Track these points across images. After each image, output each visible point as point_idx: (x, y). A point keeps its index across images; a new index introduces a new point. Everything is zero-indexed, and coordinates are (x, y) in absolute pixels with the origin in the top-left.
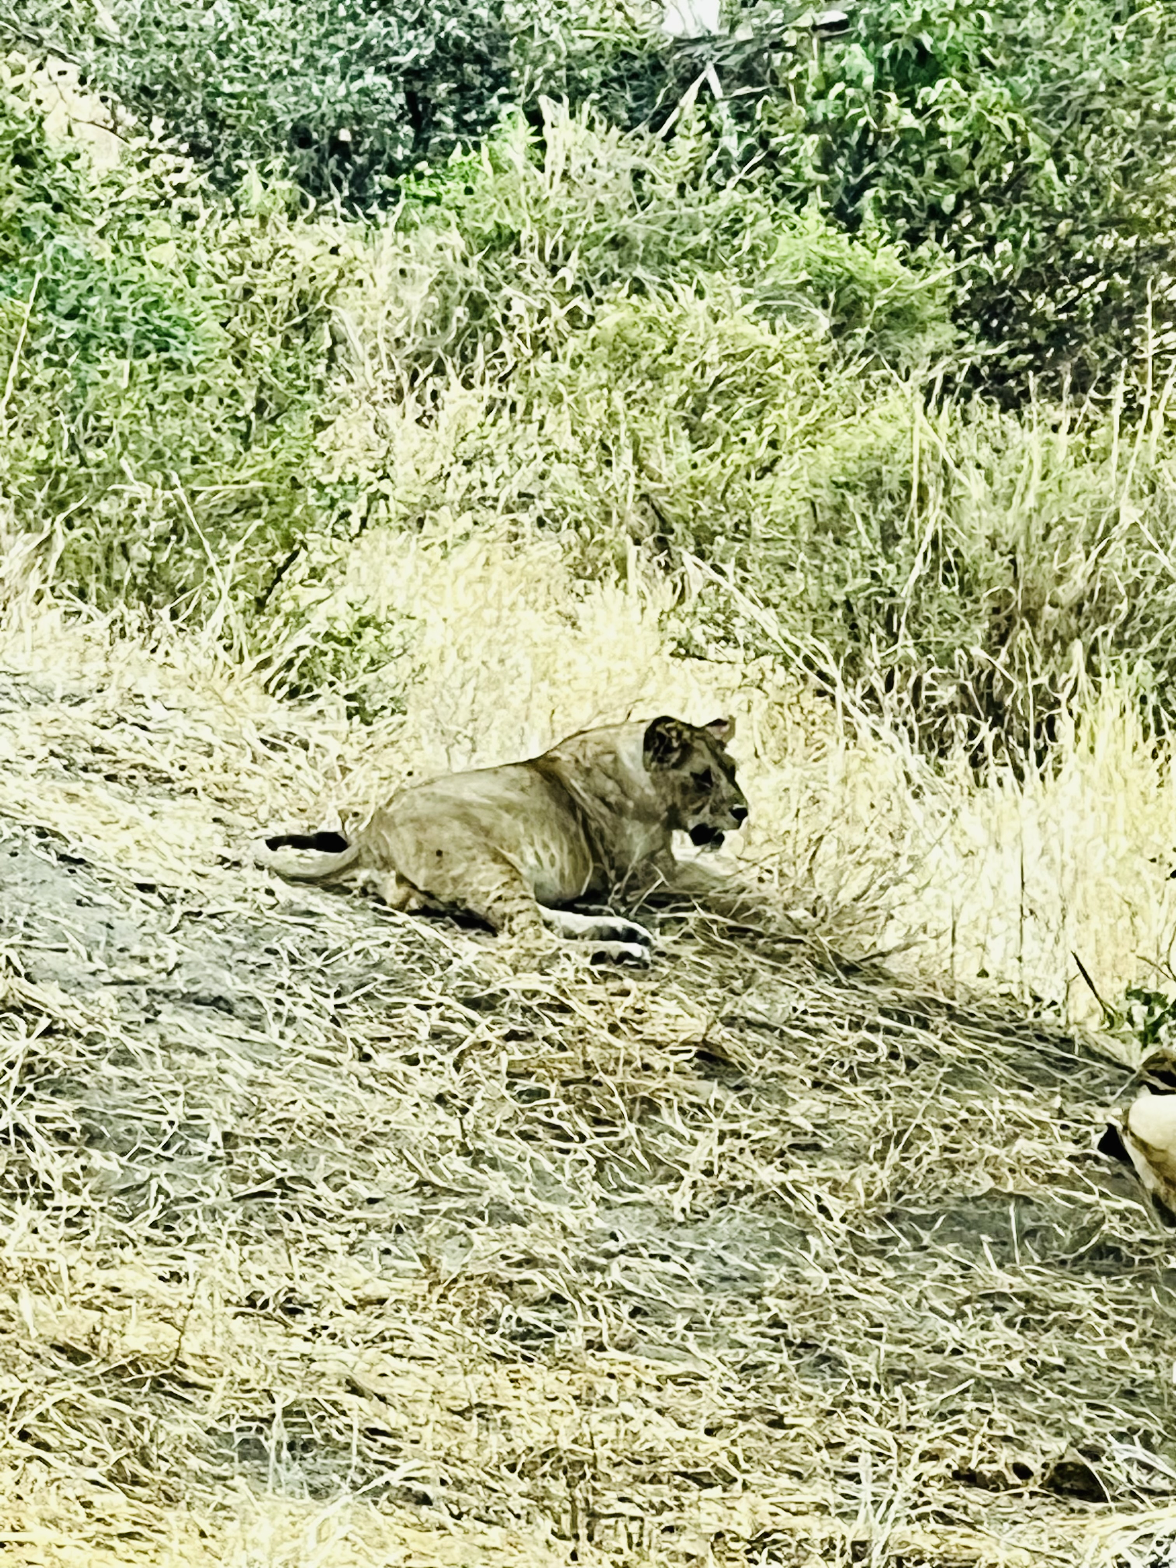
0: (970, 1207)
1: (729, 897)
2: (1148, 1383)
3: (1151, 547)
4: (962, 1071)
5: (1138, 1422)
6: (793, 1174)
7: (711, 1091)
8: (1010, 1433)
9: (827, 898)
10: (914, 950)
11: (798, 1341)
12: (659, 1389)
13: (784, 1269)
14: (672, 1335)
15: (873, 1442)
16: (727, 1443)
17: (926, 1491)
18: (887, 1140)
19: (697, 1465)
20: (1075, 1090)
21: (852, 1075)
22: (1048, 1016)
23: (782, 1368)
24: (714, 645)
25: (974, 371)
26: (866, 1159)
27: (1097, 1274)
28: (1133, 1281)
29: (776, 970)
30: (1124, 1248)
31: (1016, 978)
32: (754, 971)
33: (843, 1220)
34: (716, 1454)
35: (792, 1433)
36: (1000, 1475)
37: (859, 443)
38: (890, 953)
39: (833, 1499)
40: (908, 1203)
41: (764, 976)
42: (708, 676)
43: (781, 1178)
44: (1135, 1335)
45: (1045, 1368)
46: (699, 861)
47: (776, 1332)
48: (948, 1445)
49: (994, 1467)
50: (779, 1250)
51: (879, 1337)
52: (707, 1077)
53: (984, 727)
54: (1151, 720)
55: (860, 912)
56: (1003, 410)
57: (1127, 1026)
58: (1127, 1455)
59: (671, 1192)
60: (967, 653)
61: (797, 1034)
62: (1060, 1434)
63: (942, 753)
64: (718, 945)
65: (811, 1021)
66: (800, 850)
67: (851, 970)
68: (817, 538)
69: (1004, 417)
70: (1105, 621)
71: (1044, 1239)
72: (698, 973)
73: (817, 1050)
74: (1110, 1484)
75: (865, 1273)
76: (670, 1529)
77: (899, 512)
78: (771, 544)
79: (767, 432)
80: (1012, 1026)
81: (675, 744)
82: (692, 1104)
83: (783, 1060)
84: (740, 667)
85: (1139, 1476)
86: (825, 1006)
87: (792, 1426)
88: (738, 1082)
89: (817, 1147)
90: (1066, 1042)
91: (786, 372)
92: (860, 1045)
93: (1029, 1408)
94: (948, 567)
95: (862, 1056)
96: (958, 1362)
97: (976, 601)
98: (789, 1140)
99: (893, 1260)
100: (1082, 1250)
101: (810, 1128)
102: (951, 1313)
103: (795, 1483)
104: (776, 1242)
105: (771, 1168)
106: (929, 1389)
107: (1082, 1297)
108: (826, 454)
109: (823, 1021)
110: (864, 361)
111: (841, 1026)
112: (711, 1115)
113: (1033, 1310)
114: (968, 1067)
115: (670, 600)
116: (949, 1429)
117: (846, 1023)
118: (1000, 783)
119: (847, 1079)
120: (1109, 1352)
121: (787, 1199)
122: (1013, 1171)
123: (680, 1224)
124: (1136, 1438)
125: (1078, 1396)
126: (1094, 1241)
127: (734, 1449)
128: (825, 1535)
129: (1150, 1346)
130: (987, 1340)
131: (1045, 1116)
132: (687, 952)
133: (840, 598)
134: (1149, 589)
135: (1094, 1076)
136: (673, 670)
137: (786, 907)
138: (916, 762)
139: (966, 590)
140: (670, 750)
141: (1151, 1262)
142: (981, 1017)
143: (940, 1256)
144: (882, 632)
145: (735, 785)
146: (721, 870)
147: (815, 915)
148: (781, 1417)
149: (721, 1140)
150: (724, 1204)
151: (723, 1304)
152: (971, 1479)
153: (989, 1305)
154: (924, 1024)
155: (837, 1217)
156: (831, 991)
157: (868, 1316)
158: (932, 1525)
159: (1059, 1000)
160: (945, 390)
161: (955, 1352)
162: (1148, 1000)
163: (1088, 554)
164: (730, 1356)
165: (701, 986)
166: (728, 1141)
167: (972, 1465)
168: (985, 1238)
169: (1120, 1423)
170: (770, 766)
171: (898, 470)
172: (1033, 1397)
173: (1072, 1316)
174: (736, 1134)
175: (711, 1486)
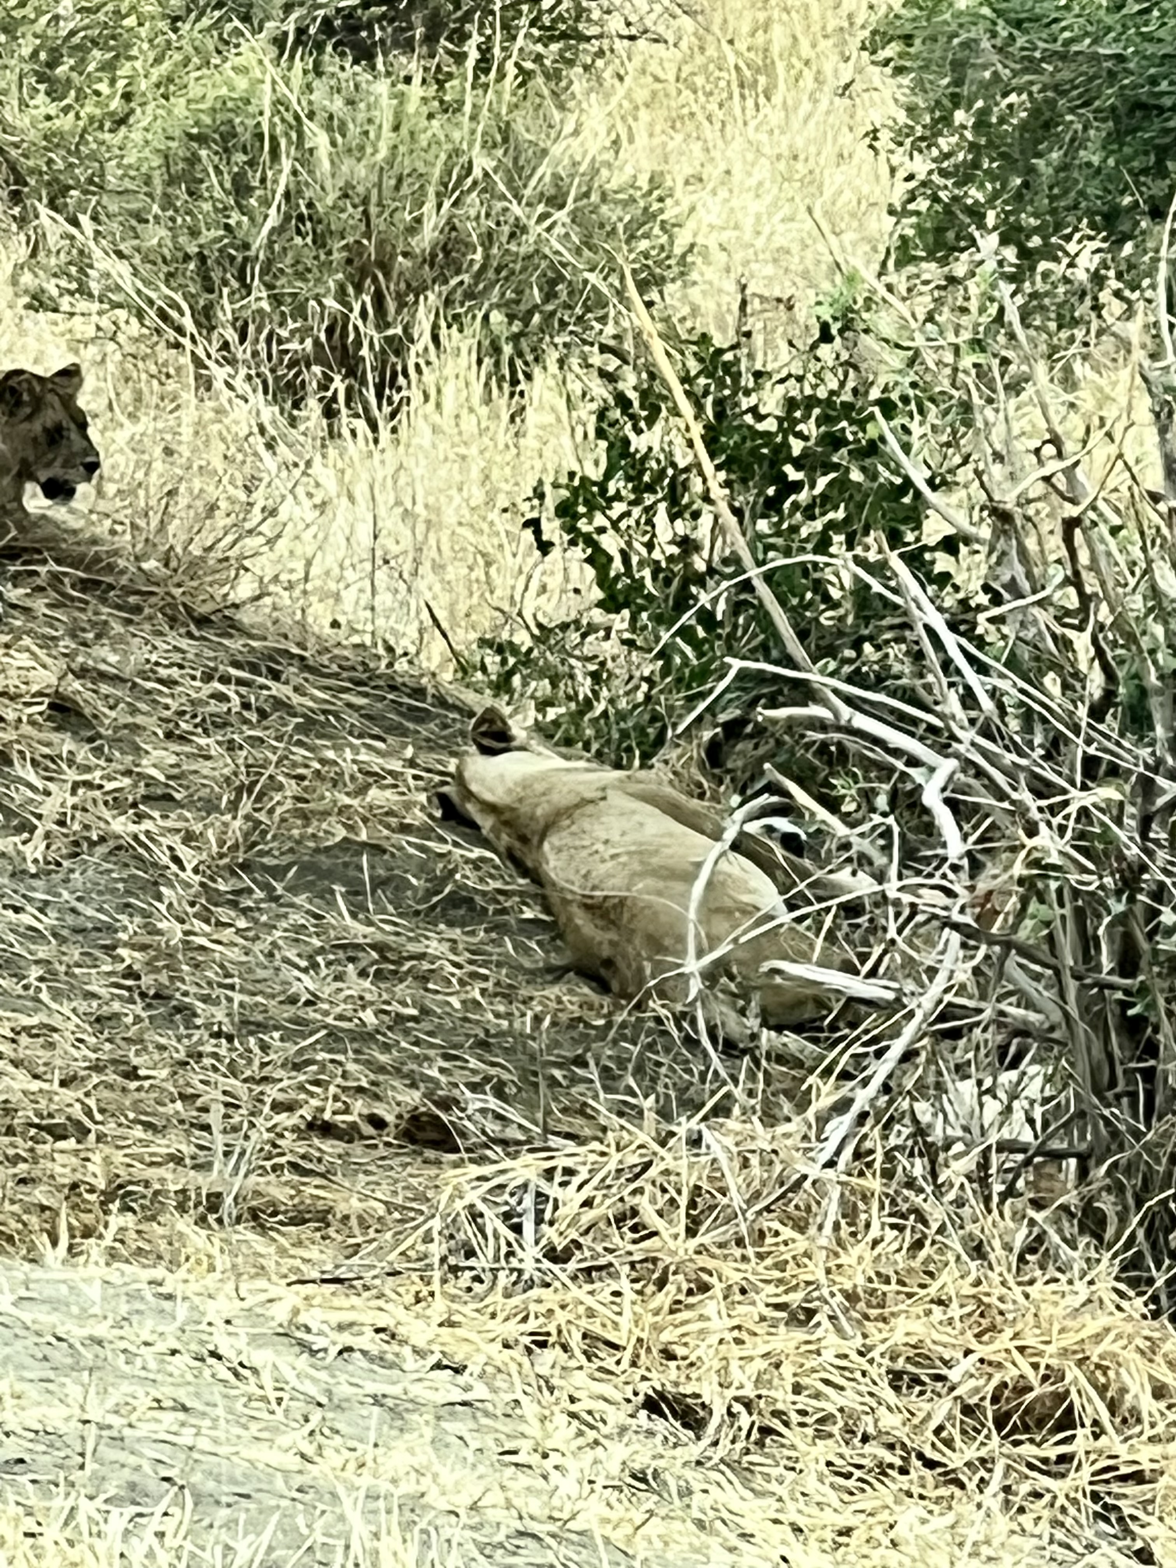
0: (323, 858)
1: (83, 548)
2: (501, 1034)
3: (503, 197)
4: (315, 722)
5: (493, 1071)
6: (147, 825)
7: (66, 744)
8: (364, 1083)
9: (179, 550)
10: (267, 600)
11: (152, 992)
12: (14, 1041)
13: (138, 920)
14: (26, 987)
15: (225, 1093)
16: (80, 1094)
17: (279, 1142)
18: (239, 790)
19: (51, 1116)
20: (428, 740)
21: (206, 727)
22: (401, 666)
23: (138, 1019)
24: (67, 298)
25: (327, 22)
26: (217, 809)
27: (451, 924)
28: (486, 931)
29: (129, 622)
30: (478, 899)
31: (369, 628)
32: (106, 623)
33: (196, 871)
34: (70, 1105)
35: (146, 1084)
36: (354, 1126)
37: (211, 94)
38: (244, 603)
39: (187, 1150)
40: (261, 853)
41: (118, 628)
42: (62, 327)
43: (133, 828)
44: (489, 985)
45: (400, 1018)
46: (49, 513)
47: (129, 983)
48: (303, 1096)
49: (348, 1118)
50: (132, 900)
51: (232, 987)
52: (57, 729)
53: (337, 378)
54: (506, 372)
55: (211, 562)
56: (356, 62)
57: (479, 675)
58: (479, 1105)
59: (24, 843)
60: (320, 303)
61: (149, 685)
62: (413, 1085)
63: (296, 405)
64: (72, 599)
65: (163, 672)
66: (153, 502)
67: (203, 621)
68: (170, 190)
69: (357, 68)
70: (458, 272)
71: (397, 888)
72: (52, 626)
73: (169, 701)
74: (463, 1135)
75: (219, 924)
76: (23, 1181)
77: (252, 163)
78: (125, 197)
79: (121, 84)
80: (364, 676)
81: (26, 397)
82: (45, 756)
83: (134, 711)
84: (95, 318)
85: (493, 1127)
86: (177, 657)
87: (148, 1077)
88: (90, 734)
89: (169, 798)
90: (419, 692)
91: (140, 24)
92: (212, 696)
93: (384, 1058)
94: (301, 218)
95: (214, 707)
96: (311, 1014)
97: (329, 253)
98: (142, 790)
99: (245, 911)
100: (435, 899)
101: (162, 778)
102: (304, 964)
103: (149, 1136)
104: (129, 893)
105: (123, 818)
106: (282, 1039)
107: (434, 947)
108: (179, 105)
109: (175, 672)
110: (217, 14)
111: (194, 678)
112: (64, 766)
113: (386, 959)
114: (322, 718)
115: (24, 252)
116: (302, 1078)
117: (198, 674)
118: (353, 433)
119: (200, 730)
120: (463, 1002)
121: (140, 850)
122: (365, 820)
123: (33, 876)
124: (488, 1088)
125: (432, 1046)
126: (447, 890)
127: (87, 1101)
128: (179, 1187)
129: (504, 996)
130: (340, 990)
131: (396, 765)
132: (40, 605)
133: (193, 250)
134: (504, 239)
135: (445, 726)
136: (27, 323)
137: (137, 559)
138: (269, 413)
139: (320, 241)
140: (19, 403)
141: (504, 911)
142: (335, 668)
143: (292, 905)
144: (235, 284)
145: (87, 438)
146: (75, 523)
147: (166, 565)
148: (136, 1068)
149: (74, 792)
150: (77, 855)
151: (77, 957)
152: (327, 1130)
153: (341, 955)
154: (276, 676)
155: (189, 867)
156: (184, 643)
157: (222, 966)
158: (287, 1176)
159: (412, 650)
160: (298, 42)
161: (308, 1003)
162: (500, 650)
163: (439, 206)
164: (83, 1006)
165: (53, 638)
166: (81, 791)
167: (327, 1116)
168: (338, 888)
169: (474, 1072)
170: (123, 419)
171: (251, 123)
172: (386, 1048)
173: (426, 966)
174: (88, 785)
175: (65, 1138)
